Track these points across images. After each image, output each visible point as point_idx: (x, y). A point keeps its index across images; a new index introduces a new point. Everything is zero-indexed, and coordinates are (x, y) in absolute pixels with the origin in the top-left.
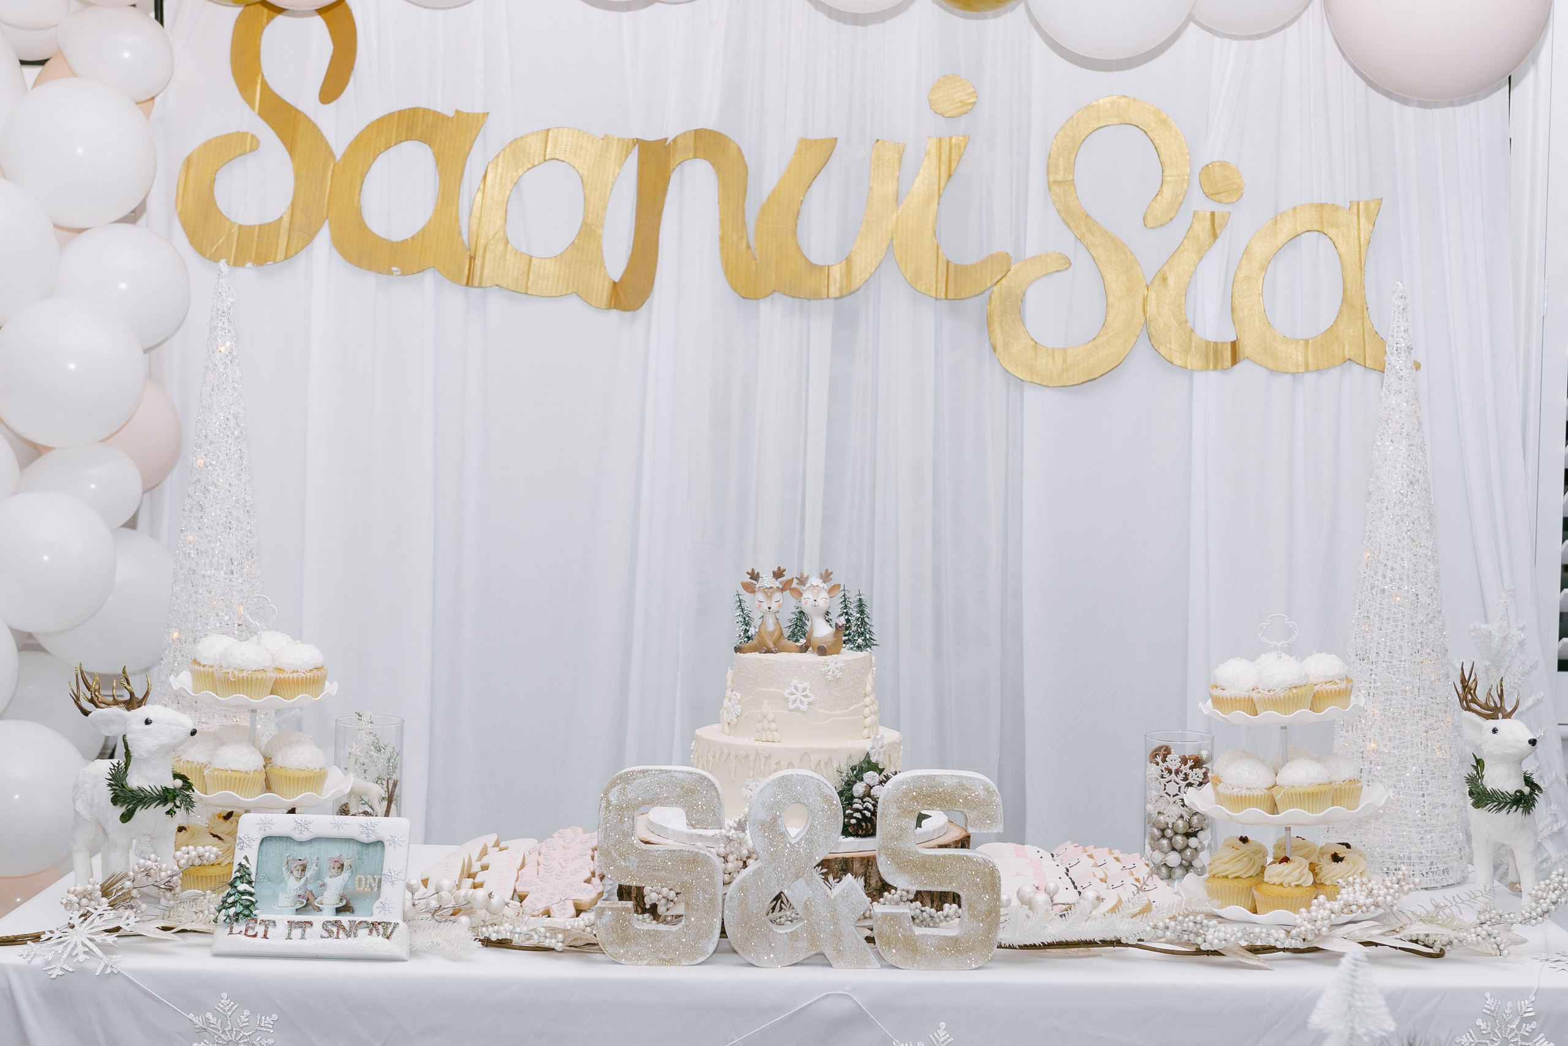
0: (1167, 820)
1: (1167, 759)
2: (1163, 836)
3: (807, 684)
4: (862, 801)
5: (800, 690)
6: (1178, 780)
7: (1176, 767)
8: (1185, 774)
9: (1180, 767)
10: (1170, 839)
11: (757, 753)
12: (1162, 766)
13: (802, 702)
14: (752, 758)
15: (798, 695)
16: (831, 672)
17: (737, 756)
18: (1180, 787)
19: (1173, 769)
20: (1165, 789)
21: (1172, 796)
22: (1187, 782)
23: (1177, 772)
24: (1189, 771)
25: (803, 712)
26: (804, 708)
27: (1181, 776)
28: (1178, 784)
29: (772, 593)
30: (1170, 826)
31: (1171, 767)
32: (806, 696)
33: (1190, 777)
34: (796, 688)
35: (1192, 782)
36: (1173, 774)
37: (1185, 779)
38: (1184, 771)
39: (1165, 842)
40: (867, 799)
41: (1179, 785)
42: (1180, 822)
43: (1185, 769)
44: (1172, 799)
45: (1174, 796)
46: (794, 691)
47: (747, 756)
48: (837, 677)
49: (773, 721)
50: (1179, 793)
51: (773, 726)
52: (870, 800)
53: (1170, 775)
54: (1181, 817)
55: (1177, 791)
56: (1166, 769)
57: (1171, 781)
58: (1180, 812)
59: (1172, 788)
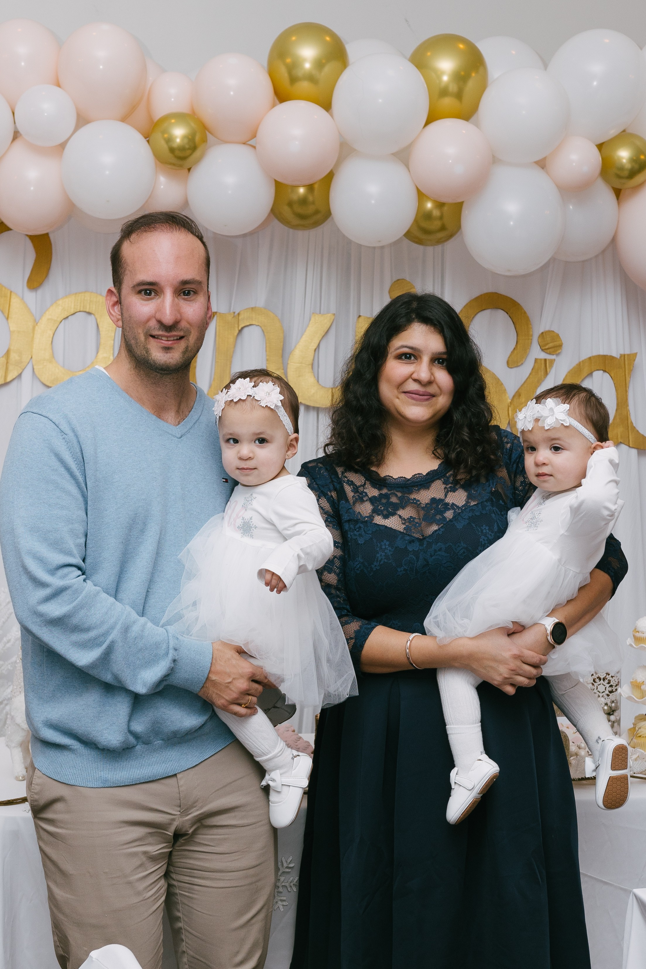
6: (604, 684)
8: (609, 680)
9: (606, 676)
18: (606, 688)
20: (597, 689)
21: (601, 693)
22: (610, 684)
23: (604, 679)
27: (607, 681)
28: (605, 686)
35: (612, 684)
37: (609, 683)
38: (608, 679)
44: (601, 695)
45: (602, 693)
53: (600, 681)
54: (606, 704)
55: (604, 690)
56: (597, 678)
57: (601, 684)
58: (606, 701)
59: (601, 688)
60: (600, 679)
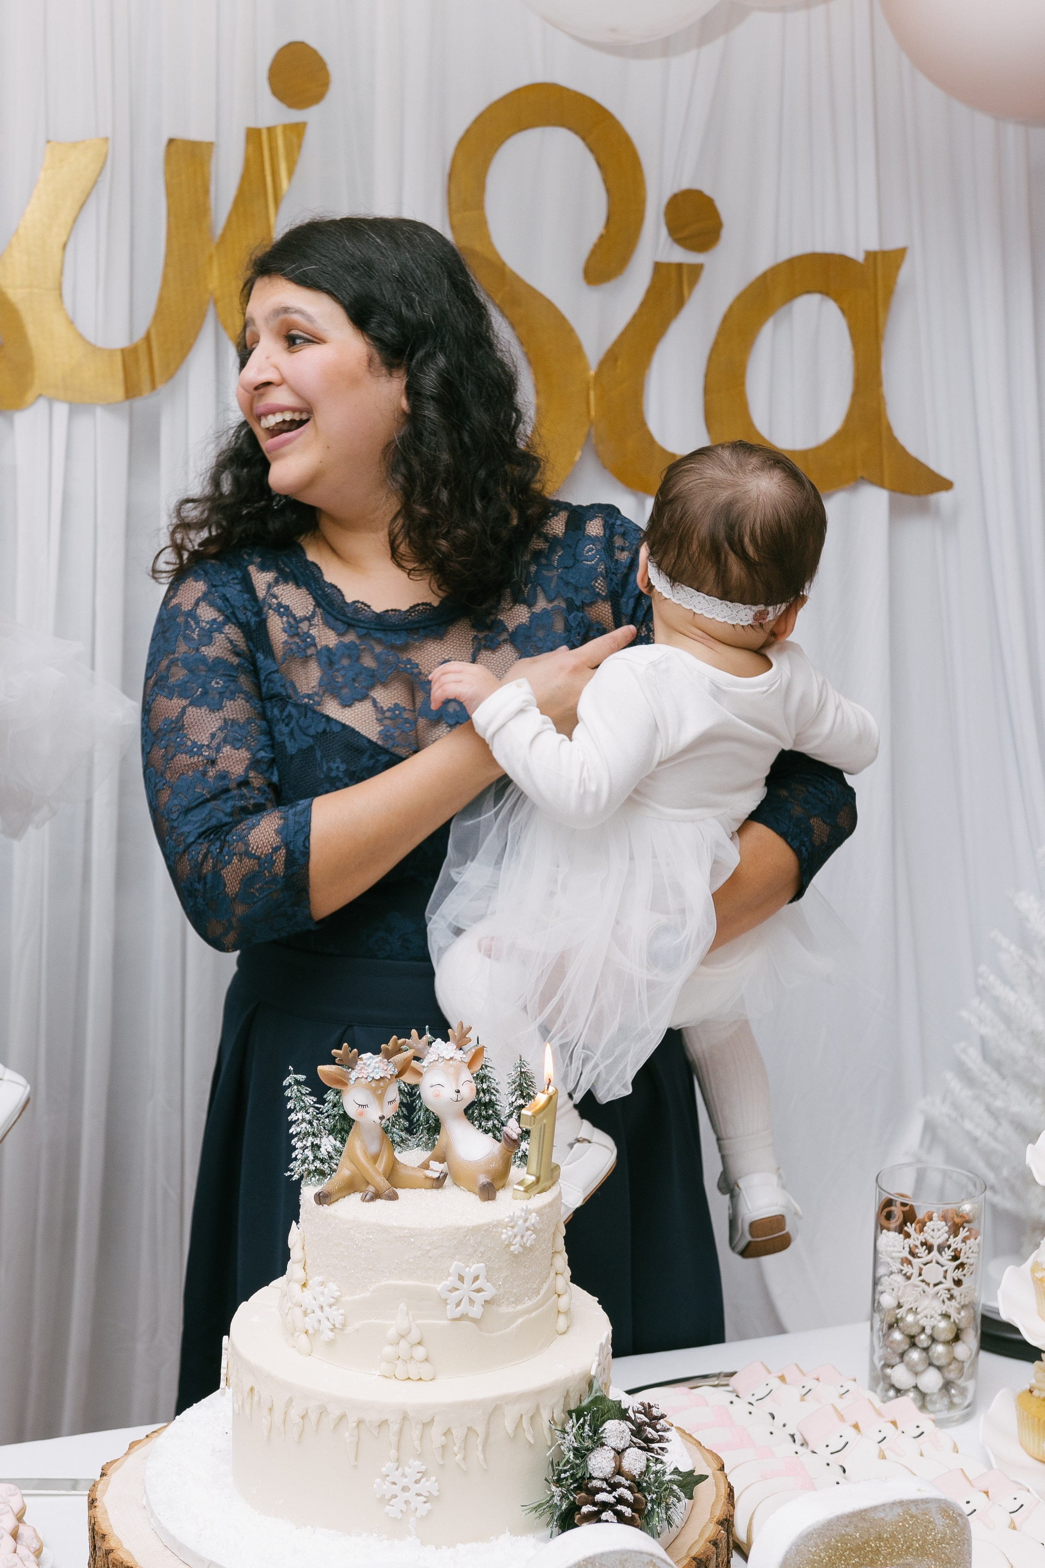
0: (923, 1322)
1: (925, 1228)
2: (913, 1345)
3: (476, 1267)
4: (609, 1484)
5: (468, 1280)
6: (942, 1260)
7: (940, 1241)
8: (955, 1250)
9: (947, 1240)
10: (926, 1350)
11: (405, 1417)
12: (916, 1238)
13: (471, 1301)
14: (394, 1427)
15: (466, 1288)
16: (518, 1238)
17: (360, 1423)
18: (946, 1271)
19: (936, 1243)
20: (920, 1275)
21: (931, 1285)
22: (958, 1262)
23: (940, 1249)
24: (960, 1246)
25: (474, 1321)
26: (476, 1311)
27: (949, 1253)
28: (942, 1266)
29: (384, 1090)
30: (928, 1331)
31: (931, 1241)
32: (479, 1291)
33: (962, 1254)
34: (461, 1278)
35: (965, 1261)
36: (935, 1252)
37: (955, 1258)
38: (953, 1247)
39: (915, 1355)
40: (619, 1479)
41: (945, 1268)
42: (943, 1324)
43: (956, 1242)
44: (932, 1290)
45: (935, 1285)
46: (458, 1284)
47: (383, 1424)
48: (528, 1245)
49: (419, 1343)
50: (943, 1280)
51: (420, 1352)
52: (622, 1480)
53: (929, 1253)
54: (946, 1316)
55: (940, 1278)
56: (922, 1244)
57: (931, 1262)
58: (944, 1309)
59: (933, 1273)
60: (930, 1249)
